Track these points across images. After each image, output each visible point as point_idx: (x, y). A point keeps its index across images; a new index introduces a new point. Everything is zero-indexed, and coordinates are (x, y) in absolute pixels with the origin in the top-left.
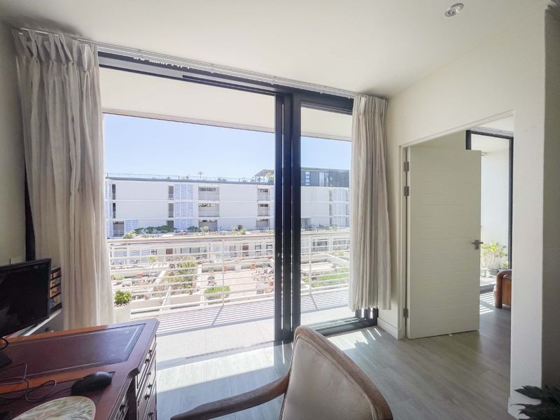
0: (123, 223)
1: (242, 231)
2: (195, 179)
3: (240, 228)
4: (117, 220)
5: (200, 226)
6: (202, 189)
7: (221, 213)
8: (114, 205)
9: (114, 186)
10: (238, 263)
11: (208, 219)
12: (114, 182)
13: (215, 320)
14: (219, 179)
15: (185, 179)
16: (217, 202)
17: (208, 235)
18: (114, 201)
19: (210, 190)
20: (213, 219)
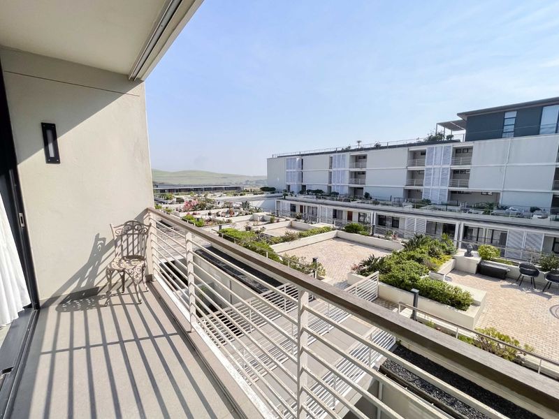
0: (305, 186)
8: (302, 173)
12: (303, 158)
16: (364, 169)
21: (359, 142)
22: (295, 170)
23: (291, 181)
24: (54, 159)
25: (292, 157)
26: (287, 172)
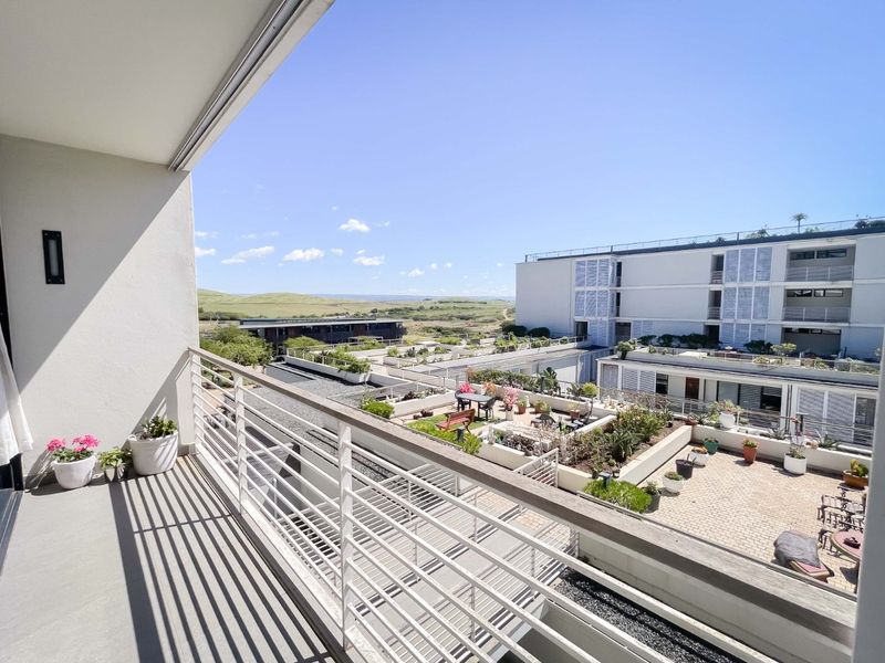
0: (628, 325)
2: (784, 233)
4: (622, 319)
5: (783, 342)
8: (618, 295)
9: (620, 264)
11: (817, 326)
12: (621, 259)
15: (756, 236)
18: (619, 290)
19: (828, 254)
20: (829, 327)
21: (799, 218)
22: (605, 288)
23: (592, 313)
24: (55, 276)
25: (591, 258)
26: (578, 293)
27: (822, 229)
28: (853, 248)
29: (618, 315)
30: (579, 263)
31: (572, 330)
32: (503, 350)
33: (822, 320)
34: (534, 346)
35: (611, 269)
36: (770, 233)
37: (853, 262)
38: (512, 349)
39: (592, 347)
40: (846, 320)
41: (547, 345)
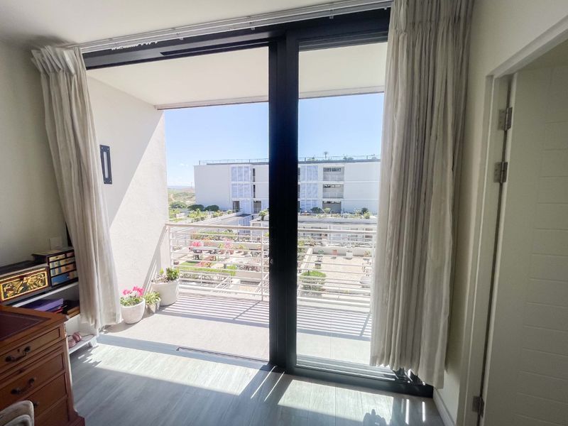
0: (260, 202)
1: (366, 215)
2: (321, 159)
3: (364, 211)
4: (256, 200)
5: (324, 208)
6: (326, 170)
7: (345, 194)
8: (254, 186)
9: (254, 170)
10: (351, 249)
11: (333, 200)
12: (255, 167)
13: (241, 315)
14: (345, 158)
15: (312, 160)
16: (341, 183)
17: (329, 217)
18: (254, 183)
19: (334, 170)
20: (337, 200)
22: (247, 182)
23: (241, 196)
24: (108, 181)
25: (240, 165)
26: (233, 185)
27: (334, 159)
28: (344, 168)
29: (254, 197)
30: (233, 168)
31: (232, 207)
32: (198, 220)
33: (335, 198)
34: (214, 217)
35: (250, 172)
36: (315, 160)
37: (343, 173)
38: (202, 219)
39: (243, 215)
40: (342, 198)
41: (221, 215)
